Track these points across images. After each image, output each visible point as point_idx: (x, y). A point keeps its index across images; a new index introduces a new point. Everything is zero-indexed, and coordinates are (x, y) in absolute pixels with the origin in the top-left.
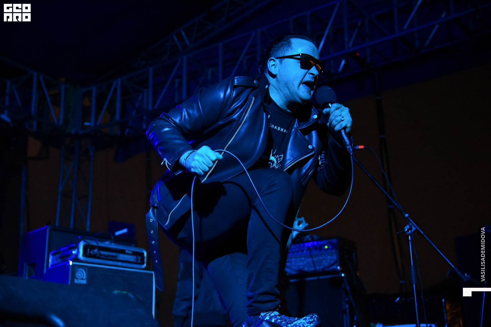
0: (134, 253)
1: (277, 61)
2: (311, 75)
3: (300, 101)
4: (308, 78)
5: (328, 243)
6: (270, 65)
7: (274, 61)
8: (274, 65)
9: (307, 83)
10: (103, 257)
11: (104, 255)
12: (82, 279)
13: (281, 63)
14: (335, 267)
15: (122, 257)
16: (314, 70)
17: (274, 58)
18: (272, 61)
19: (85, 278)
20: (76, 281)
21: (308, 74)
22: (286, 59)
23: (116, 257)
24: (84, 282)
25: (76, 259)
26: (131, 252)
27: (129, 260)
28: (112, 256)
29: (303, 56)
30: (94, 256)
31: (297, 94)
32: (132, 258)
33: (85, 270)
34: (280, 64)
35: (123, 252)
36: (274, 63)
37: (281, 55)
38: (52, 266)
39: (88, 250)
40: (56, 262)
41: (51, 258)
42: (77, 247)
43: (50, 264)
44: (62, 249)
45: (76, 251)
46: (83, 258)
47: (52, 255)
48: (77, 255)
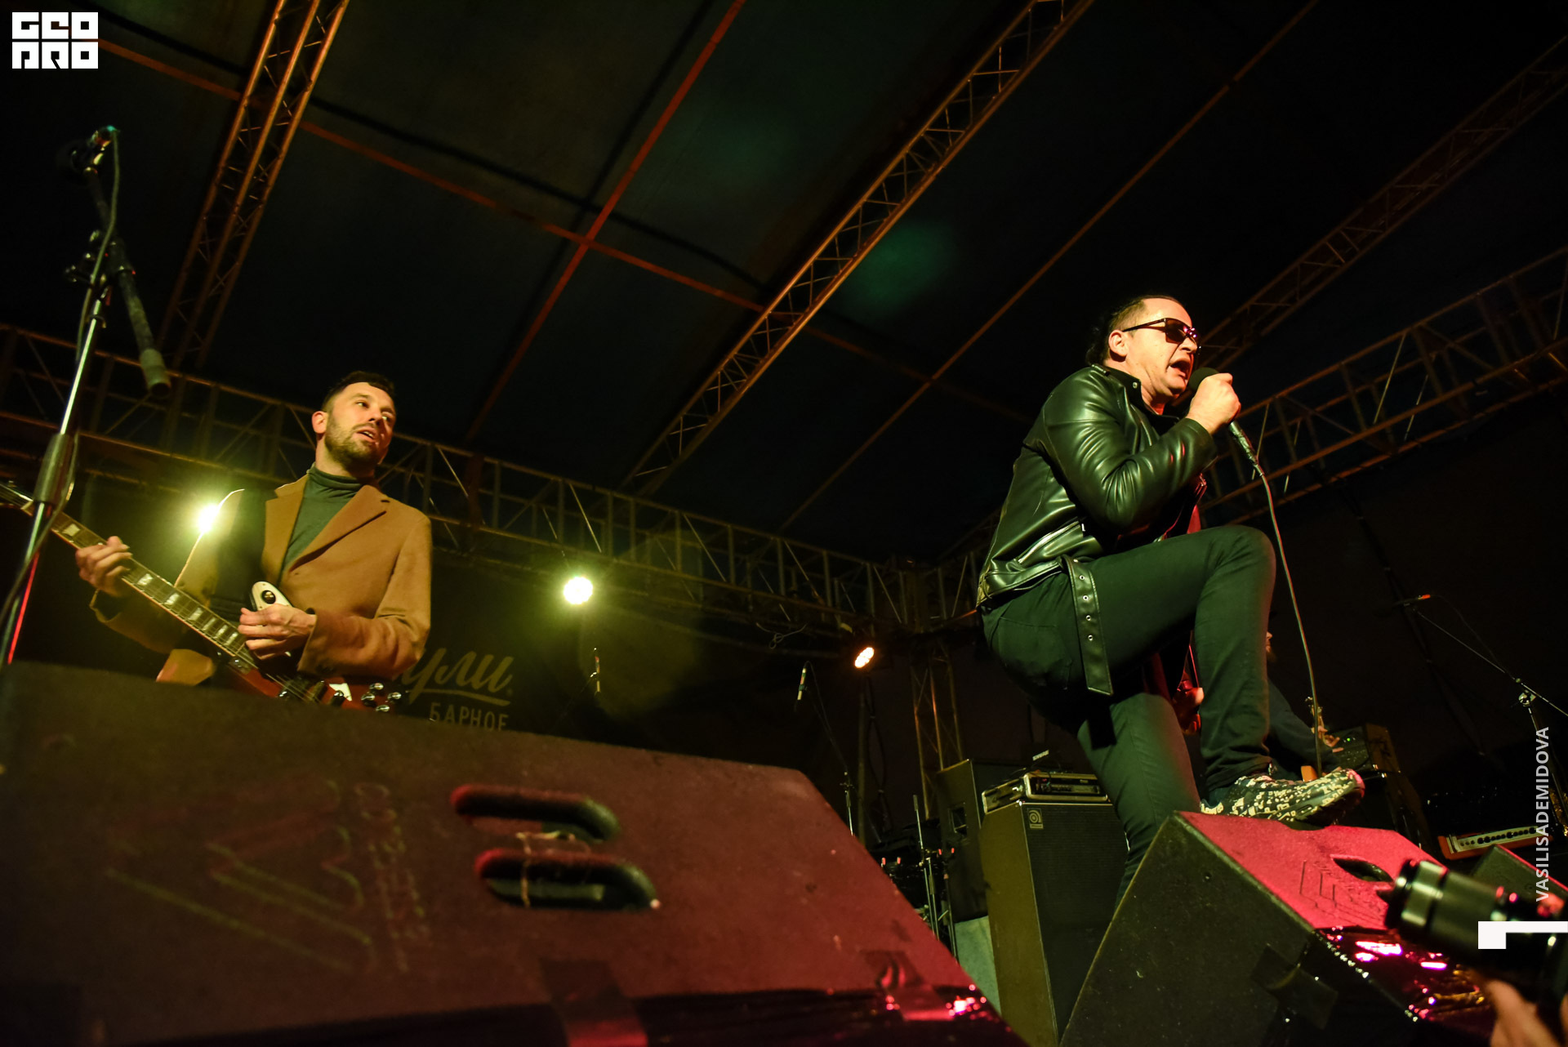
0: (1091, 782)
1: (1126, 335)
2: (1185, 351)
3: (1168, 392)
4: (1181, 355)
5: (1350, 733)
6: (1114, 344)
7: (1120, 336)
8: (1120, 342)
9: (1178, 365)
10: (1055, 791)
11: (1056, 789)
12: (1037, 823)
13: (1132, 336)
14: (1369, 766)
15: (1077, 789)
16: (1188, 343)
17: (1120, 329)
18: (1116, 336)
19: (1040, 821)
20: (1031, 826)
21: (1178, 350)
22: (1139, 330)
23: (1070, 790)
24: (1041, 826)
25: (1024, 798)
26: (1086, 782)
27: (1086, 792)
28: (1066, 790)
29: (1169, 322)
30: (1045, 793)
31: (1163, 380)
32: (1089, 789)
33: (1039, 811)
34: (1131, 338)
35: (1077, 782)
36: (1119, 339)
37: (1130, 325)
38: (989, 811)
39: (1037, 785)
40: (994, 805)
41: (984, 799)
42: (1021, 782)
43: (986, 809)
44: (999, 787)
45: (1021, 787)
46: (1033, 796)
47: (986, 795)
48: (1024, 792)
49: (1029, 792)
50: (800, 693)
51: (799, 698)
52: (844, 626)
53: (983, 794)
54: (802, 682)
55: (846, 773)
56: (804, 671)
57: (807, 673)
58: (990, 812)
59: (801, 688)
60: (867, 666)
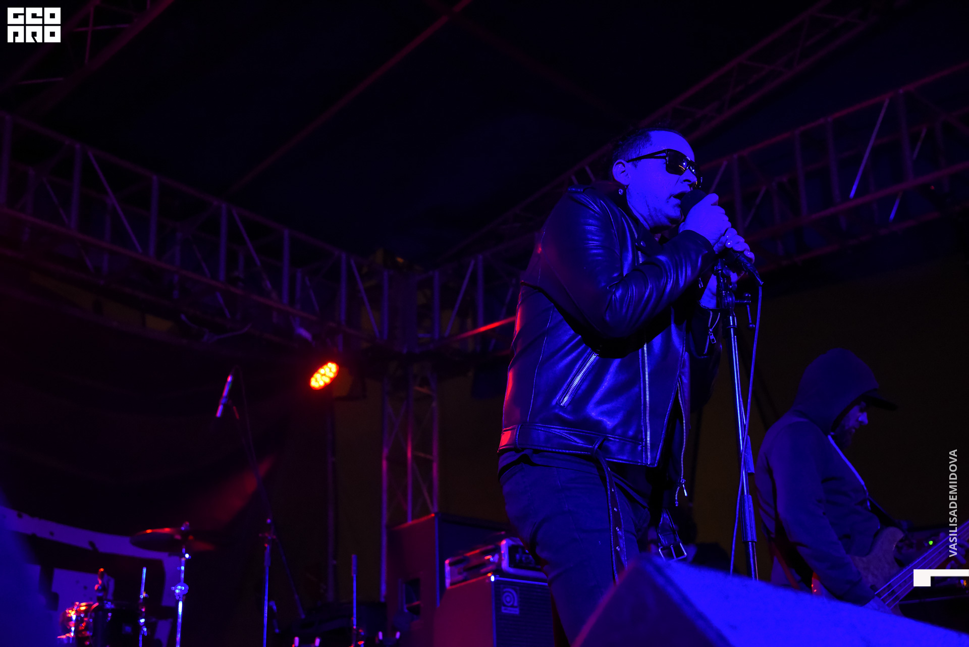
1: (629, 166)
2: (686, 183)
4: (682, 187)
6: (616, 172)
7: (624, 165)
12: (513, 606)
16: (689, 176)
17: (624, 159)
18: (620, 166)
19: (517, 604)
20: (504, 610)
21: (680, 182)
24: (516, 611)
25: (498, 571)
29: (671, 153)
30: (527, 567)
31: (661, 211)
33: (517, 591)
34: (634, 168)
36: (623, 168)
38: (452, 584)
39: (518, 556)
40: (460, 577)
41: (448, 569)
42: (496, 550)
43: (448, 581)
44: (468, 554)
45: (497, 557)
46: (511, 570)
47: (451, 564)
48: (499, 564)
49: (505, 564)
50: (220, 408)
51: (219, 414)
52: (304, 333)
53: (447, 562)
54: (225, 393)
55: (269, 521)
56: (229, 379)
57: (233, 382)
58: (454, 587)
59: (223, 401)
60: (327, 386)
